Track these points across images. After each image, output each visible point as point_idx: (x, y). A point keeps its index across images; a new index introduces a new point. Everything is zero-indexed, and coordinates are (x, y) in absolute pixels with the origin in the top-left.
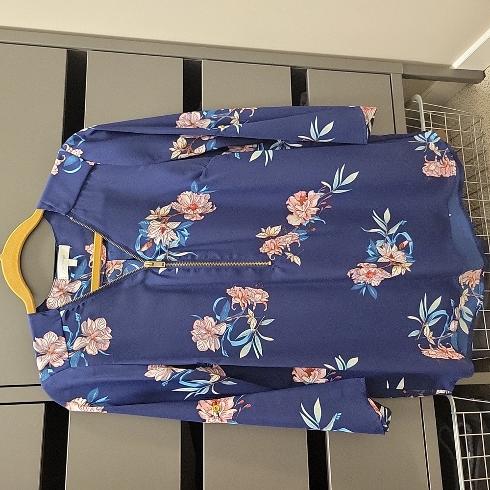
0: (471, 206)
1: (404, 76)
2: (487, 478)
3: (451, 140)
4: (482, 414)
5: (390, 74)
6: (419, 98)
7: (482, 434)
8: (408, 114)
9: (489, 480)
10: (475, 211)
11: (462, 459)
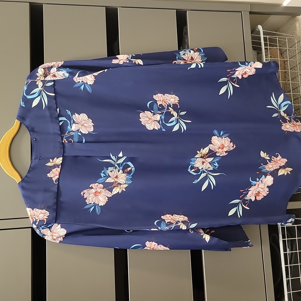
0: (293, 97)
1: (251, 13)
2: (299, 264)
3: (281, 54)
4: (297, 226)
5: (241, 12)
6: (260, 27)
7: (297, 238)
8: (253, 38)
9: (300, 265)
10: (296, 100)
11: (284, 254)
